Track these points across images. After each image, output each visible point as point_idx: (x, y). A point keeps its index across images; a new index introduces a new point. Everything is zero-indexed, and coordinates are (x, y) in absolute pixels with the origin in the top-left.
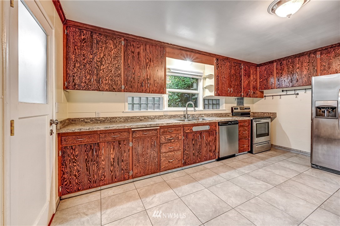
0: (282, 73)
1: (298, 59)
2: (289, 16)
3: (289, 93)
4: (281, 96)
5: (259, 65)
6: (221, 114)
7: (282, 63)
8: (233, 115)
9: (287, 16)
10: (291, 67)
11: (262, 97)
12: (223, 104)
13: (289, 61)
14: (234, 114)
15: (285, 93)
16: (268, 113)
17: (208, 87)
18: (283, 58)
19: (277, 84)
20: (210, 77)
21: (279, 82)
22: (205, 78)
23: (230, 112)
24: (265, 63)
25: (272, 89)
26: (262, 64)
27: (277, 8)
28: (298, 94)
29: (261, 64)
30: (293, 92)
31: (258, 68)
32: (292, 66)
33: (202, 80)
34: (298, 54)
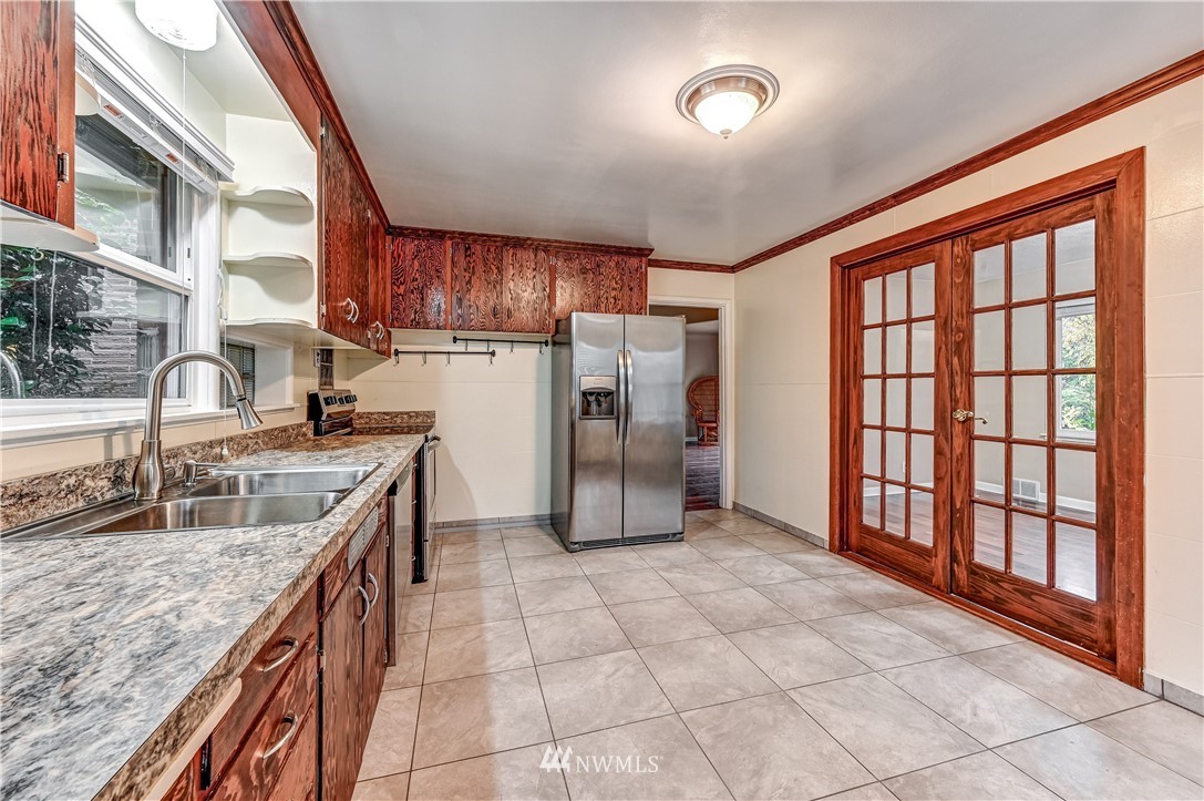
0: (469, 282)
1: (511, 252)
2: (726, 133)
3: (472, 347)
4: (452, 356)
5: (394, 228)
6: (285, 429)
7: (469, 248)
8: (317, 432)
10: (496, 271)
11: (385, 354)
12: (283, 376)
13: (489, 250)
14: (324, 426)
15: (460, 347)
16: (407, 413)
18: (473, 234)
19: (455, 315)
20: (279, 206)
21: (460, 307)
22: (231, 204)
23: (301, 417)
24: (418, 230)
25: (438, 328)
26: (407, 229)
28: (493, 354)
29: (400, 228)
30: (482, 347)
31: (389, 238)
32: (498, 268)
33: (214, 211)
34: (513, 238)
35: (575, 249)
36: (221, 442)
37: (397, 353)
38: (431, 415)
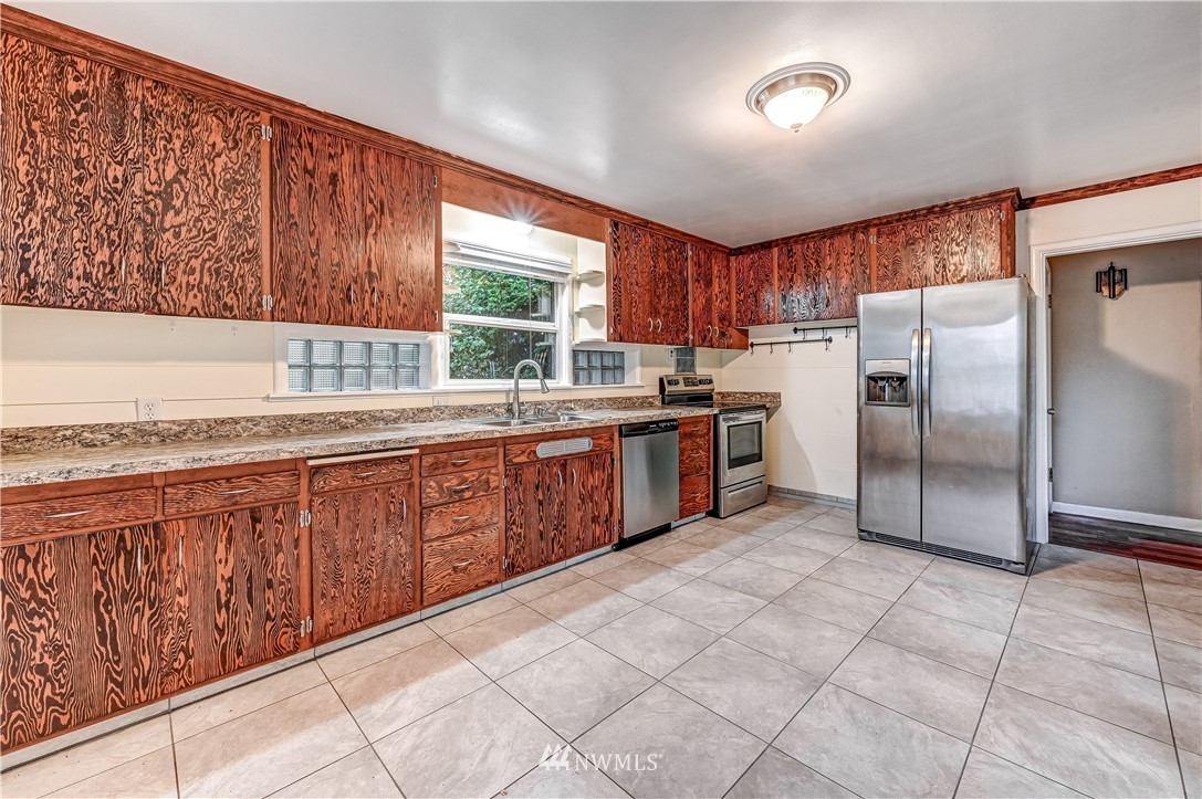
0: (792, 280)
1: (829, 242)
2: (796, 127)
3: (811, 336)
4: (793, 345)
5: (735, 250)
6: (630, 399)
7: (791, 250)
8: (663, 402)
9: (792, 127)
10: (814, 264)
11: (745, 346)
12: (633, 368)
13: (808, 247)
14: (667, 399)
15: (799, 336)
16: (759, 394)
17: (589, 313)
18: (793, 237)
19: (781, 311)
20: (592, 278)
21: (785, 303)
22: (577, 283)
23: (656, 392)
24: (750, 246)
25: (768, 323)
26: (743, 248)
27: (767, 100)
28: (830, 340)
29: (739, 248)
30: (819, 335)
31: (733, 258)
32: (817, 261)
33: (568, 289)
34: (829, 229)
35: (898, 220)
36: (571, 401)
37: (752, 345)
38: (777, 396)
